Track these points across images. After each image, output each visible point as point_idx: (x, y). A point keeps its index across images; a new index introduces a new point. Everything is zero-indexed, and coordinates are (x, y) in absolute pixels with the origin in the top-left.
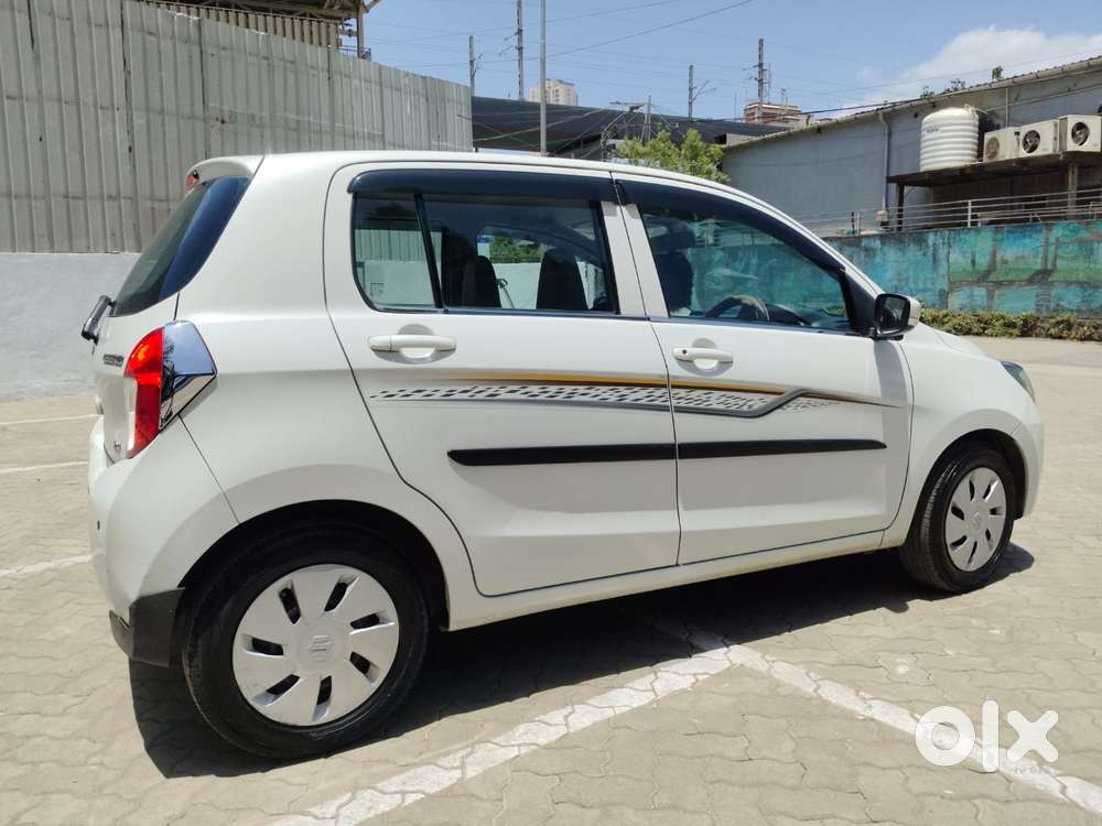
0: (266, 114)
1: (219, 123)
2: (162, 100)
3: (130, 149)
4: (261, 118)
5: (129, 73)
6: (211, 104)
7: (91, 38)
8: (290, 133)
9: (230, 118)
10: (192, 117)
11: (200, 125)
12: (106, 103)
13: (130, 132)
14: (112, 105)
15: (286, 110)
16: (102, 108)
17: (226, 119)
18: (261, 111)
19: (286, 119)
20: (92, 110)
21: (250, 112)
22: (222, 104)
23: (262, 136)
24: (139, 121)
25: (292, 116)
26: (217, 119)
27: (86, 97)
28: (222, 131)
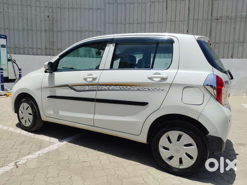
0: (233, 15)
1: (216, 20)
2: (198, 17)
3: (187, 31)
4: (231, 16)
5: (190, 11)
6: (214, 15)
7: (181, 4)
8: (242, 19)
9: (220, 18)
10: (207, 20)
11: (209, 22)
12: (183, 20)
13: (188, 27)
14: (184, 20)
15: (242, 12)
16: (181, 21)
17: (219, 18)
18: (232, 14)
19: (241, 15)
20: (179, 22)
21: (228, 15)
22: (217, 14)
23: (231, 22)
24: (191, 23)
25: (244, 14)
26: (215, 19)
27: (178, 19)
28: (216, 22)
